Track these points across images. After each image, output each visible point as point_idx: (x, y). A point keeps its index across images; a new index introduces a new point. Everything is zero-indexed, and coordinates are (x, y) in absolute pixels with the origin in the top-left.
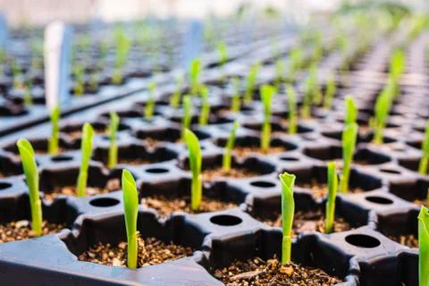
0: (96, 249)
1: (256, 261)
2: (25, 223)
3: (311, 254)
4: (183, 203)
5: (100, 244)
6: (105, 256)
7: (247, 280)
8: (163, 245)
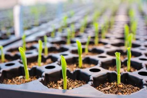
0: (50, 84)
1: (107, 84)
2: (22, 77)
3: (126, 80)
4: (75, 65)
5: (51, 82)
6: (54, 86)
7: (107, 90)
8: (73, 81)
